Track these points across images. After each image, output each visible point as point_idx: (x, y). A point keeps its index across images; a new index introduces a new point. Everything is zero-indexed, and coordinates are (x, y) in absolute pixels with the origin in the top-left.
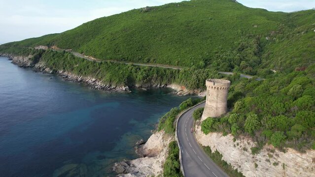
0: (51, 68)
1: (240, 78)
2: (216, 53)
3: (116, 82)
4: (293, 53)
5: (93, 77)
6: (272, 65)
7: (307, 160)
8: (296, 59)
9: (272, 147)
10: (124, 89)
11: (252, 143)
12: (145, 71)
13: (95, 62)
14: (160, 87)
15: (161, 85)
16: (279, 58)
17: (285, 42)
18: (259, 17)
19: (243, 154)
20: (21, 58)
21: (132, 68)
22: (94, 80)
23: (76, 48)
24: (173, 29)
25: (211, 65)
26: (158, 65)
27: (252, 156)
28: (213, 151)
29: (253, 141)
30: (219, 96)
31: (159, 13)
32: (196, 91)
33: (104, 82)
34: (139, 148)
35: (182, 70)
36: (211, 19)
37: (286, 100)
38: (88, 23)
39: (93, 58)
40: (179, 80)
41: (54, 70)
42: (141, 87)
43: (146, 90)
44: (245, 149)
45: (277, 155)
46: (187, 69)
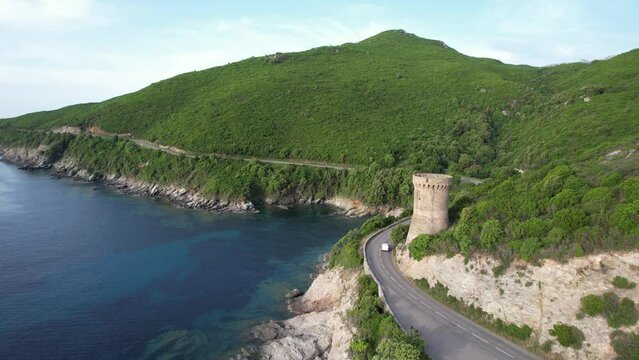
0: (90, 171)
1: (461, 184)
2: (413, 139)
3: (229, 194)
4: (552, 138)
5: (180, 186)
6: (516, 160)
7: (570, 273)
8: (557, 149)
9: (522, 262)
10: (245, 206)
11: (493, 262)
12: (282, 172)
13: (183, 157)
14: (312, 204)
15: (313, 199)
16: (529, 148)
17: (537, 121)
18: (488, 74)
19: (481, 279)
20: (21, 151)
21: (258, 168)
22: (182, 190)
23: (140, 130)
24: (330, 96)
25: (406, 162)
26: (307, 163)
27: (494, 279)
28: (432, 284)
29: (495, 259)
30: (436, 199)
31: (301, 65)
32: (381, 208)
33: (205, 194)
34: (293, 301)
35: (352, 170)
36: (400, 77)
37: (540, 199)
38: (162, 82)
39: (178, 150)
40: (348, 188)
41: (97, 174)
42: (277, 203)
43: (286, 208)
44: (484, 272)
45: (530, 272)
46: (362, 168)
